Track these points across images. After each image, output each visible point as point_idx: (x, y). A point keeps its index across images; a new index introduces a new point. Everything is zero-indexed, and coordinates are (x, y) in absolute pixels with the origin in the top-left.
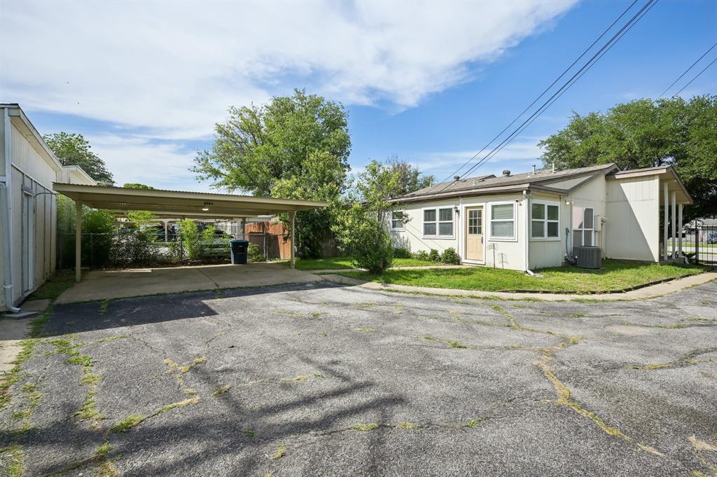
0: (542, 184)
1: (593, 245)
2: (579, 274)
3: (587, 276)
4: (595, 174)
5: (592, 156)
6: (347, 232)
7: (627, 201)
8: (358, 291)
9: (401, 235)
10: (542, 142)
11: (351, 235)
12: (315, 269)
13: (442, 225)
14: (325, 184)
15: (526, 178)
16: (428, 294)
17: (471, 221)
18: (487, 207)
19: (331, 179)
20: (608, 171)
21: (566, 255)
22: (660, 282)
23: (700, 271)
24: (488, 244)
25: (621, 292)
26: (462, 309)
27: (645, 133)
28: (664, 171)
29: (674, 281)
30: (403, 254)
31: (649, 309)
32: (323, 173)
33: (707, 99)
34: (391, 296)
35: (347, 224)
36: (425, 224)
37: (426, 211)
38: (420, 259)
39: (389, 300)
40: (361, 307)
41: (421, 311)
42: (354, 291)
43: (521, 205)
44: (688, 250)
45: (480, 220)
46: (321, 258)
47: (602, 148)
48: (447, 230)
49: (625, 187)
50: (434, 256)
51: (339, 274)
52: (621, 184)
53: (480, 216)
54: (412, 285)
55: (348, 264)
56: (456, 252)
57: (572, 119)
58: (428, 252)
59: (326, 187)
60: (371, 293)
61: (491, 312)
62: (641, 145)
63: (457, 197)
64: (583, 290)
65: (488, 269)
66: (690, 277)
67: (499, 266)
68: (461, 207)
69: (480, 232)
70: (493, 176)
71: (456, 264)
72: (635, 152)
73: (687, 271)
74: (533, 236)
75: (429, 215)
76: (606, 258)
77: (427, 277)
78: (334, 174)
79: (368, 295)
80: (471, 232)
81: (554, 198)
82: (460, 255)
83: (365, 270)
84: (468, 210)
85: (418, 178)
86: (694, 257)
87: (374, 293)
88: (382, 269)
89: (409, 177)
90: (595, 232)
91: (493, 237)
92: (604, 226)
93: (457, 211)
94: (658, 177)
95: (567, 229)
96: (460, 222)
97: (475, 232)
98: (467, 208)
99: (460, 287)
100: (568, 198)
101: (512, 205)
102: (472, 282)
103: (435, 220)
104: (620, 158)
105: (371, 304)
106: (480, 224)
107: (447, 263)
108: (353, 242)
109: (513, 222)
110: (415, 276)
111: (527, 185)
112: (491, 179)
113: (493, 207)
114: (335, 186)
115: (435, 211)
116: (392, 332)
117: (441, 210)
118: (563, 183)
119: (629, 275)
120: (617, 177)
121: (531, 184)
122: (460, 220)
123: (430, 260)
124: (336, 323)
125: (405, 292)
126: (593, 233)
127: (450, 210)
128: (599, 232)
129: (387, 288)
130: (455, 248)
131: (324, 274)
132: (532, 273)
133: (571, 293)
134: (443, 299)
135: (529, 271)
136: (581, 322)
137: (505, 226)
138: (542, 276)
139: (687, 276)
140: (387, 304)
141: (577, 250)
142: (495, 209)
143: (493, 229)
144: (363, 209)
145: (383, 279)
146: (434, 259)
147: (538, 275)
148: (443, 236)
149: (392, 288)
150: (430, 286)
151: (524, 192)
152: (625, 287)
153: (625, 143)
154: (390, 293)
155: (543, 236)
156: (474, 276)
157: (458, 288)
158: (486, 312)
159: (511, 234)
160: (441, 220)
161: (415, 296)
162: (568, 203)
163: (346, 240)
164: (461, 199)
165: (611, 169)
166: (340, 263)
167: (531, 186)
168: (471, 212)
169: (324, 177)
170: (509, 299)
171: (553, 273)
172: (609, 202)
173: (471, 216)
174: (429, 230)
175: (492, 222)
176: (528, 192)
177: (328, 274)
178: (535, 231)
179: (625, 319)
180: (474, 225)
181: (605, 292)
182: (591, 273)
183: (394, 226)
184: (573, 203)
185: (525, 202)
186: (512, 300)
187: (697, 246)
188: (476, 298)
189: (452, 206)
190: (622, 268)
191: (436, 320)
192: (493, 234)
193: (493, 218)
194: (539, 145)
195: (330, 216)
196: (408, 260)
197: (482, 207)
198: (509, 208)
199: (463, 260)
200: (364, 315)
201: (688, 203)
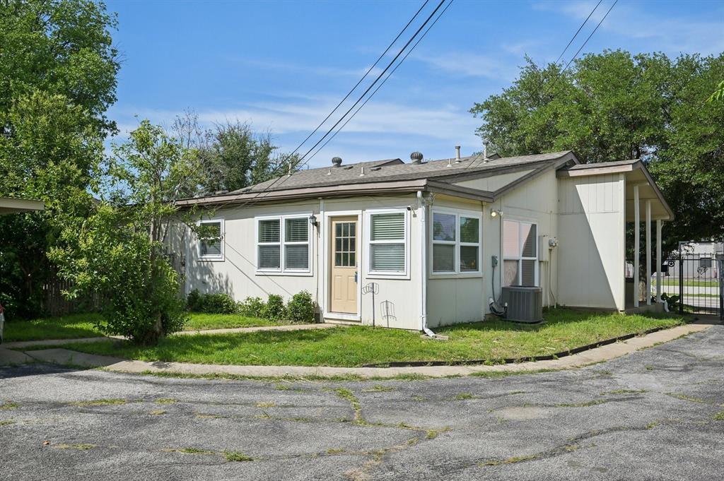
0: (448, 181)
1: (536, 284)
2: (503, 332)
3: (514, 334)
4: (540, 168)
5: (545, 136)
6: (83, 262)
7: (584, 213)
8: (98, 379)
9: (217, 269)
10: (478, 105)
11: (92, 268)
12: (19, 340)
13: (292, 250)
14: (51, 164)
15: (444, 168)
16: (234, 377)
17: (338, 242)
18: (364, 218)
19: (66, 152)
20: (559, 164)
21: (492, 301)
22: (613, 341)
23: (676, 322)
24: (366, 283)
25: (550, 358)
26: (283, 398)
27: (617, 104)
28: (630, 168)
29: (635, 338)
30: (218, 305)
31: (571, 382)
32: (49, 138)
33: (696, 60)
34: (162, 384)
35: (83, 246)
36: (261, 247)
37: (262, 223)
38: (249, 315)
39: (152, 391)
40: (88, 407)
41: (205, 406)
42: (89, 379)
43: (415, 216)
44: (672, 290)
45: (353, 242)
46: (42, 317)
47: (561, 124)
48: (298, 259)
49: (583, 190)
50: (275, 308)
51: (69, 347)
52: (577, 186)
53: (353, 233)
54: (211, 363)
55: (89, 326)
56: (313, 299)
57: (524, 70)
58: (265, 300)
59: (54, 170)
60: (123, 381)
61: (331, 401)
62: (611, 122)
63: (314, 197)
64: (495, 357)
65: (363, 329)
66: (660, 332)
67: (381, 322)
68: (323, 217)
69: (353, 263)
70: (398, 162)
71: (311, 322)
72: (604, 135)
73: (657, 322)
74: (435, 269)
75: (269, 230)
76: (557, 305)
77: (245, 347)
78: (73, 144)
79: (115, 385)
80: (338, 263)
81: (472, 206)
82: (321, 305)
83: (122, 337)
84: (334, 223)
85: (271, 156)
86: (678, 301)
87: (130, 381)
88: (157, 334)
89: (252, 153)
90: (540, 262)
91: (373, 272)
92: (553, 253)
93: (316, 224)
94: (622, 176)
95: (494, 258)
96: (320, 244)
97: (346, 264)
98: (332, 218)
99: (298, 361)
100: (496, 206)
101: (402, 215)
102: (321, 353)
103: (306, 240)
104: (582, 143)
105: (113, 402)
106: (353, 247)
107: (297, 319)
108: (94, 282)
109: (403, 245)
110: (223, 345)
111: (424, 182)
112: (392, 167)
113: (374, 217)
114: (74, 167)
115: (277, 222)
116: (129, 446)
117: (289, 221)
118: (485, 180)
119: (573, 332)
120: (572, 174)
121: (429, 179)
122: (321, 240)
123: (267, 316)
124: (22, 438)
125: (192, 376)
126: (537, 264)
127: (304, 221)
128: (546, 263)
129: (160, 370)
130: (312, 291)
131: (37, 348)
132: (431, 334)
133: (475, 363)
134: (260, 383)
135: (427, 330)
136: (463, 406)
137: (392, 252)
138: (446, 337)
139: (656, 330)
140: (147, 398)
141: (509, 293)
142: (377, 222)
143: (373, 257)
144: (119, 217)
145: (158, 353)
146: (275, 314)
147: (440, 336)
148: (292, 270)
149: (168, 370)
150: (243, 363)
151: (419, 193)
152: (559, 350)
153: (591, 119)
154: (163, 379)
155: (452, 269)
156: (329, 342)
157: (294, 364)
158: (323, 401)
159: (400, 266)
160: (288, 239)
161: (209, 383)
162: (494, 214)
163: (82, 278)
164: (322, 202)
165: (564, 161)
166: (79, 326)
167: (431, 184)
168: (339, 227)
169: (50, 148)
170: (373, 379)
171: (465, 331)
172: (562, 214)
173: (338, 233)
174: (268, 259)
175: (372, 245)
176: (425, 193)
177: (45, 348)
178: (439, 259)
179: (527, 398)
180: (344, 252)
181: (527, 359)
182: (520, 329)
183: (204, 252)
184: (502, 213)
185: (420, 212)
186: (377, 379)
187: (681, 285)
188: (319, 378)
189: (308, 215)
190: (569, 320)
191: (225, 421)
192: (374, 266)
193: (373, 238)
194: (472, 111)
195: (49, 228)
196: (226, 317)
197: (356, 217)
198: (397, 221)
199: (326, 314)
200: (91, 420)
201: (668, 218)
